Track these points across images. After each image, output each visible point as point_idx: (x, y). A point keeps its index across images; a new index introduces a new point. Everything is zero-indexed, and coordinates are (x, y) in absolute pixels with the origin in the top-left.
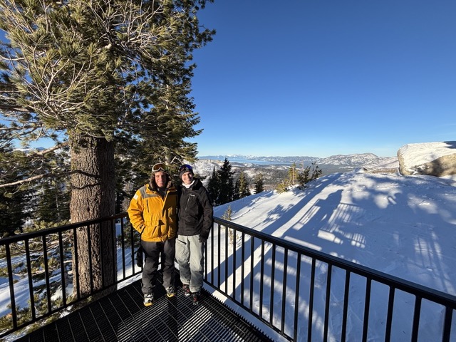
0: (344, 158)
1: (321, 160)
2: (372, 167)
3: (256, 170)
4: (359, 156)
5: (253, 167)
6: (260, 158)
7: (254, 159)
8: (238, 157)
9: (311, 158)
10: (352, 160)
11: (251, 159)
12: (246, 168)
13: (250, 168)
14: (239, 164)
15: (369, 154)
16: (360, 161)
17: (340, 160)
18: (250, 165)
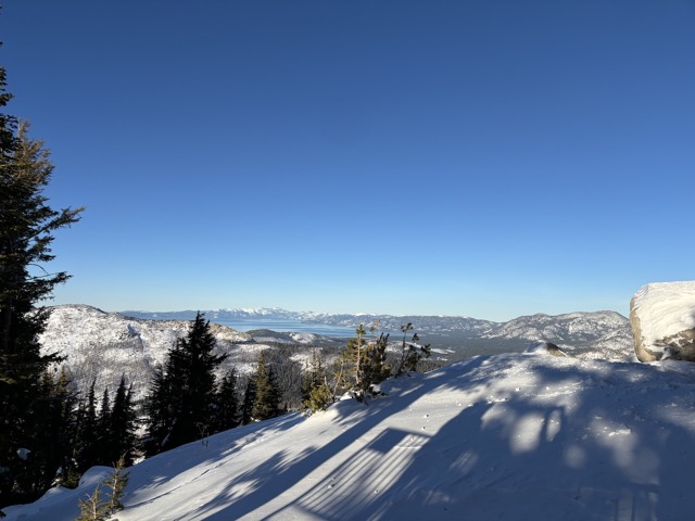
0: (552, 323)
1: (495, 327)
2: (618, 346)
3: (326, 353)
4: (586, 317)
5: (315, 344)
6: (337, 319)
7: (319, 321)
8: (274, 315)
9: (470, 321)
10: (571, 329)
11: (310, 322)
12: (297, 347)
13: (308, 347)
14: (277, 335)
15: (609, 313)
16: (590, 329)
17: (540, 327)
18: (308, 339)
